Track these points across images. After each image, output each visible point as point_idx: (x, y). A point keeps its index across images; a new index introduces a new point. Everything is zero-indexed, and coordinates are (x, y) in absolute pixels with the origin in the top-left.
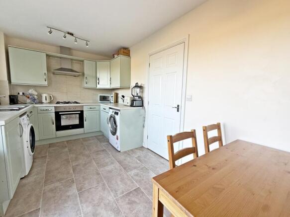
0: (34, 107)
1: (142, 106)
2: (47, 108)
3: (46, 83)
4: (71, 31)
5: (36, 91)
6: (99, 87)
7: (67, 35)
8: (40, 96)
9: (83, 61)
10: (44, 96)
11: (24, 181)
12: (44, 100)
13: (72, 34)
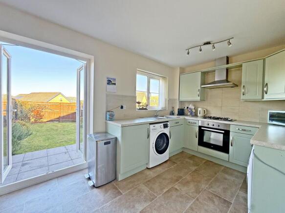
0: (185, 119)
2: (195, 122)
4: (207, 41)
5: (194, 106)
6: (267, 97)
8: (196, 109)
10: (199, 109)
12: (199, 115)
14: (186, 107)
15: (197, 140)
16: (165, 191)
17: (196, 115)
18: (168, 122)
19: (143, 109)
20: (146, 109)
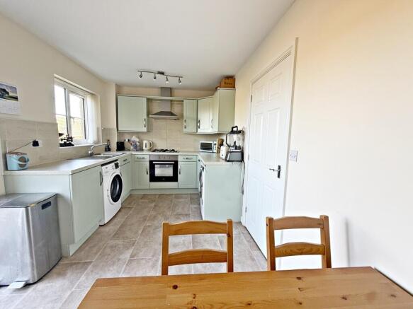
0: (132, 154)
1: (242, 160)
2: (143, 156)
3: (145, 129)
4: (161, 70)
5: (138, 138)
6: (200, 131)
7: (158, 75)
8: (141, 143)
9: (183, 101)
10: (145, 142)
11: (102, 229)
12: (144, 148)
13: (162, 73)
14: (127, 140)
15: (148, 176)
16: (140, 232)
17: (142, 150)
18: (116, 160)
19: (65, 145)
20: (70, 145)
